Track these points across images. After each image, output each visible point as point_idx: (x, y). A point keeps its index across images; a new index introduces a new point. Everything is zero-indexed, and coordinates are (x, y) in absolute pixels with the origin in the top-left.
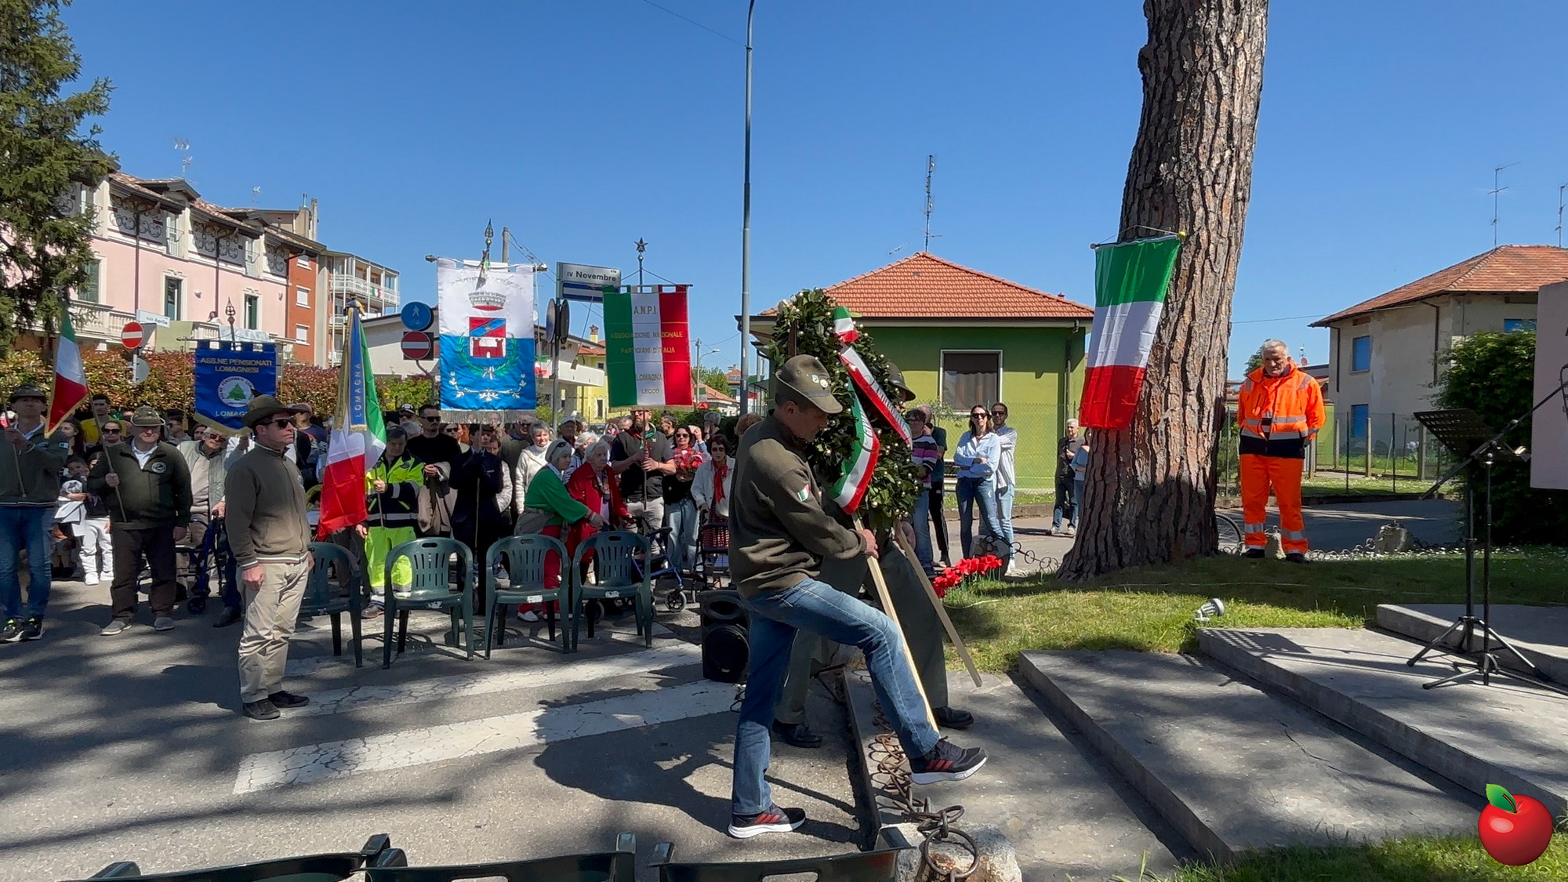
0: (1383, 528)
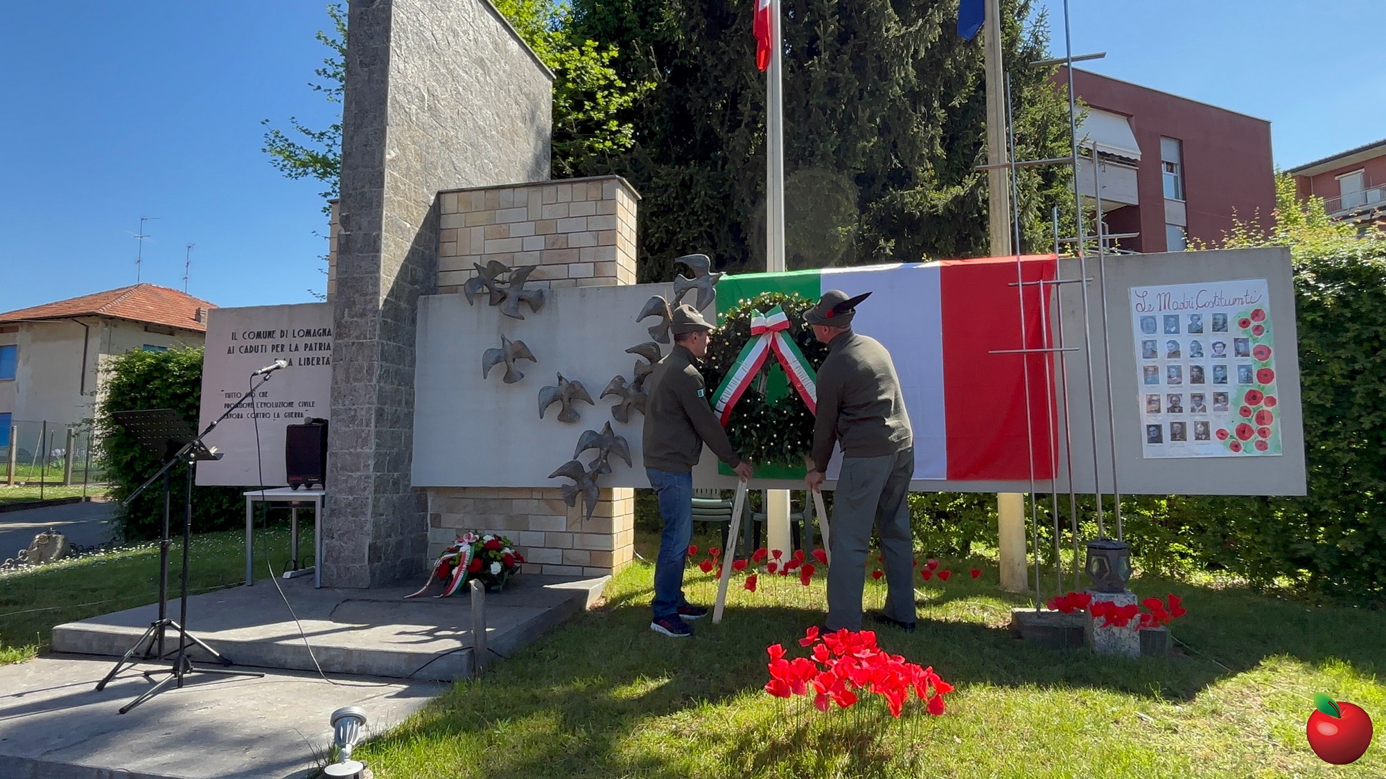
0: (37, 537)
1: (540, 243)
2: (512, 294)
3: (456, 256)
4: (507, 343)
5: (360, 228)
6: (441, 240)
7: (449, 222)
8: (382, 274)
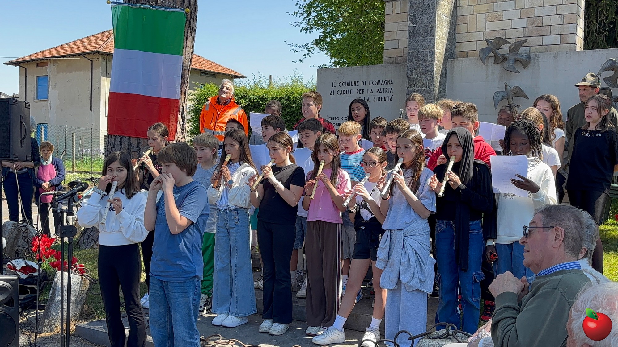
1: (523, 23)
2: (511, 57)
3: (467, 33)
4: (508, 88)
5: (422, 23)
6: (457, 23)
7: (462, 12)
8: (436, 50)
